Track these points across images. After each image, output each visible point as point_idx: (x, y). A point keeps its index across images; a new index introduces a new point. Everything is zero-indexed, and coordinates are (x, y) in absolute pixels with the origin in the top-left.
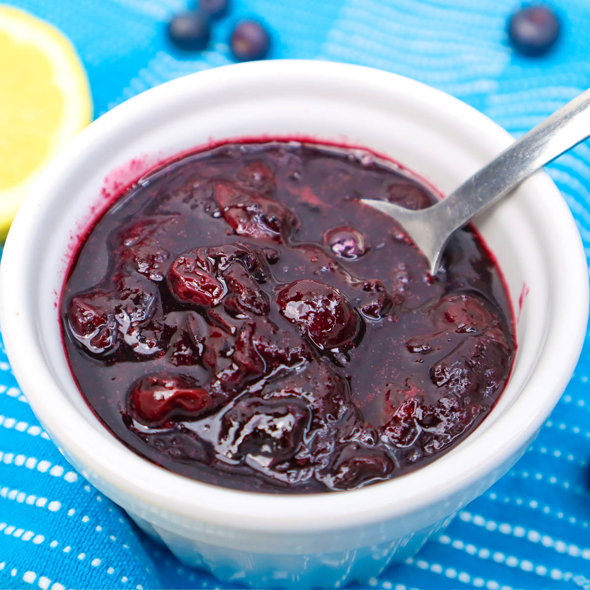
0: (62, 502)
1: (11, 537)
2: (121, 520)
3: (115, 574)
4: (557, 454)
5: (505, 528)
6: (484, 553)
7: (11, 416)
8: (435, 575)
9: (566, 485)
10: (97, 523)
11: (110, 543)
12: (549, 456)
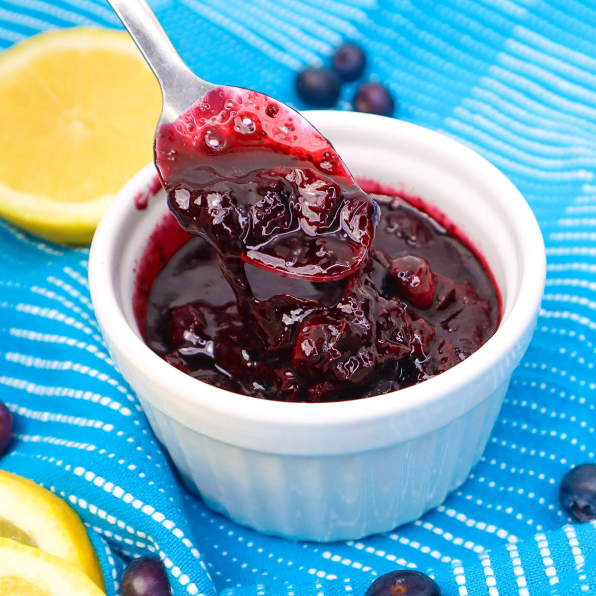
0: (115, 426)
1: (71, 448)
2: (159, 452)
3: (144, 478)
4: (542, 477)
5: (481, 526)
6: (458, 541)
7: (86, 365)
8: (413, 549)
9: (542, 501)
10: (139, 444)
11: (146, 459)
12: (535, 477)
